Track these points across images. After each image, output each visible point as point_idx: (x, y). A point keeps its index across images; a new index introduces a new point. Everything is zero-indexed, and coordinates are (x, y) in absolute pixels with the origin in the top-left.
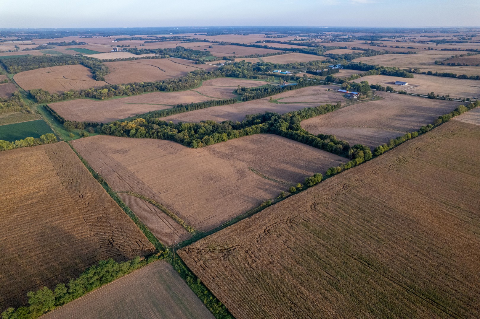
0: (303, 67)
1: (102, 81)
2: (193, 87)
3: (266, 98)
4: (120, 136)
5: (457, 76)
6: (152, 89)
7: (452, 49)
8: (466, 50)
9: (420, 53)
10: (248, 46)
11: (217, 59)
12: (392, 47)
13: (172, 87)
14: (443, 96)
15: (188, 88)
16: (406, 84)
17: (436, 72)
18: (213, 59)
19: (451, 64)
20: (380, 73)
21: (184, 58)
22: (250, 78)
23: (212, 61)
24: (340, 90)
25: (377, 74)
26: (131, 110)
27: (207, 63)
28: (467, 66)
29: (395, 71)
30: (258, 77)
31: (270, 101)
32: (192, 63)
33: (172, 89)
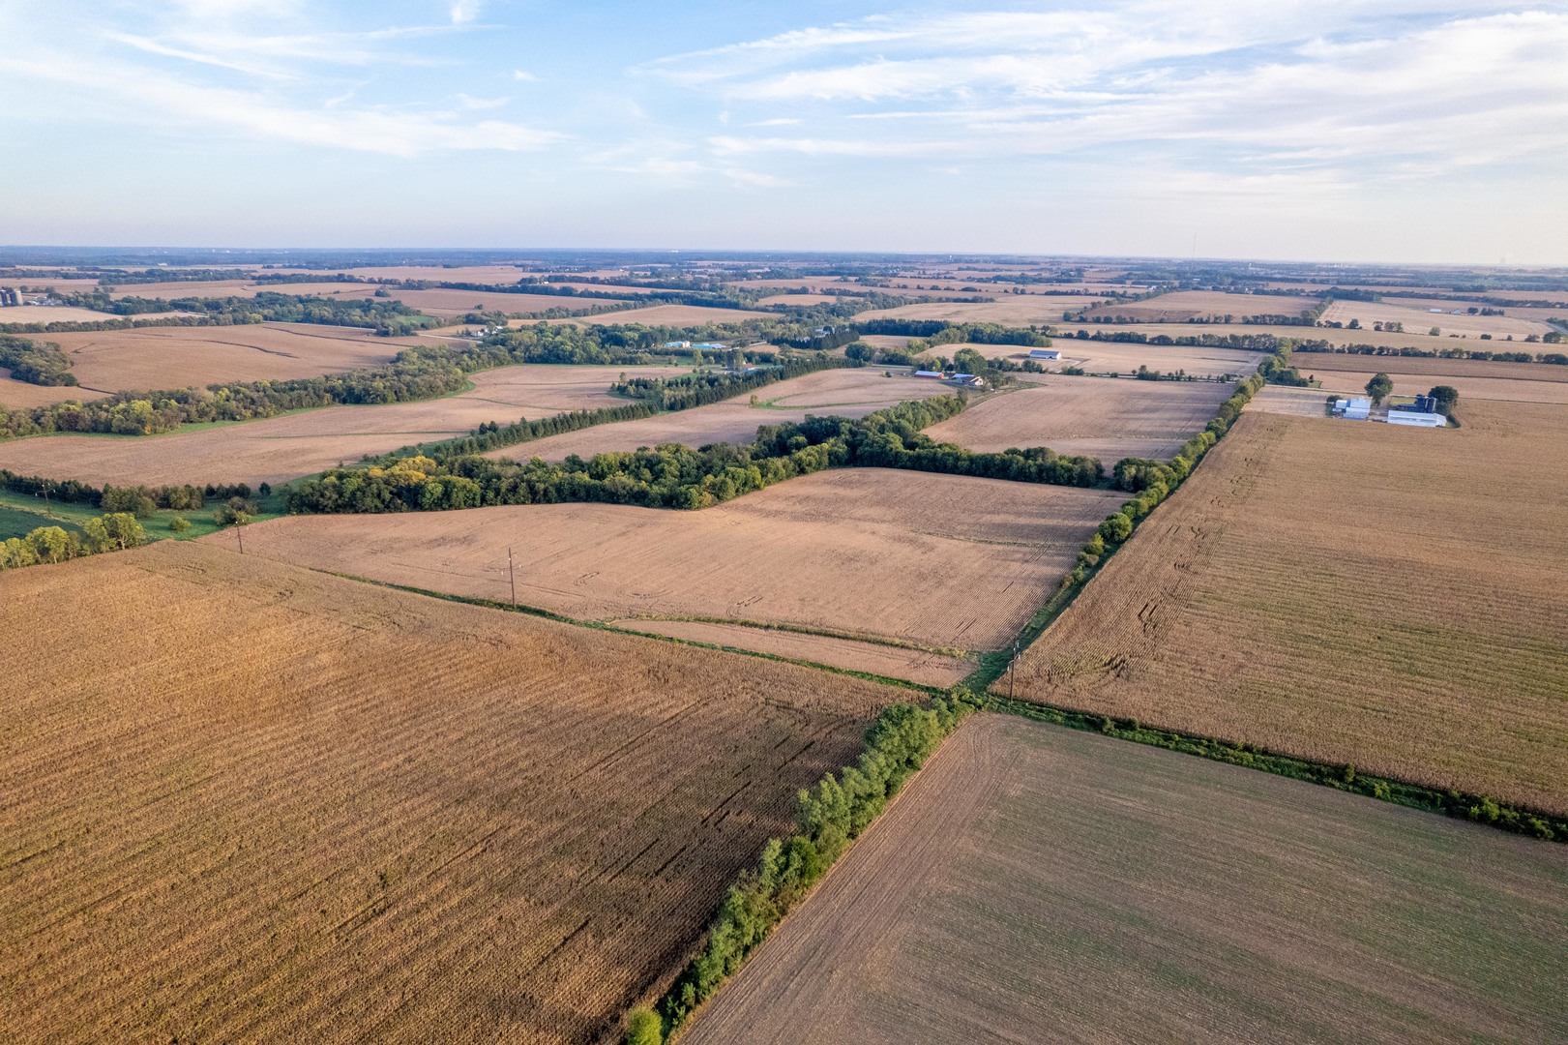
0: (736, 334)
1: (66, 385)
2: (455, 389)
4: (378, 511)
5: (1148, 340)
6: (315, 399)
7: (1069, 291)
8: (1102, 295)
9: (999, 299)
10: (504, 291)
11: (447, 323)
12: (922, 288)
13: (391, 388)
14: (1170, 374)
15: (442, 393)
16: (1059, 356)
17: (1099, 332)
18: (434, 322)
19: (1102, 320)
20: (966, 337)
21: (323, 321)
22: (613, 363)
23: (433, 327)
24: (919, 373)
26: (315, 451)
27: (421, 333)
29: (1003, 332)
31: (753, 404)
32: (368, 334)
33: (391, 396)
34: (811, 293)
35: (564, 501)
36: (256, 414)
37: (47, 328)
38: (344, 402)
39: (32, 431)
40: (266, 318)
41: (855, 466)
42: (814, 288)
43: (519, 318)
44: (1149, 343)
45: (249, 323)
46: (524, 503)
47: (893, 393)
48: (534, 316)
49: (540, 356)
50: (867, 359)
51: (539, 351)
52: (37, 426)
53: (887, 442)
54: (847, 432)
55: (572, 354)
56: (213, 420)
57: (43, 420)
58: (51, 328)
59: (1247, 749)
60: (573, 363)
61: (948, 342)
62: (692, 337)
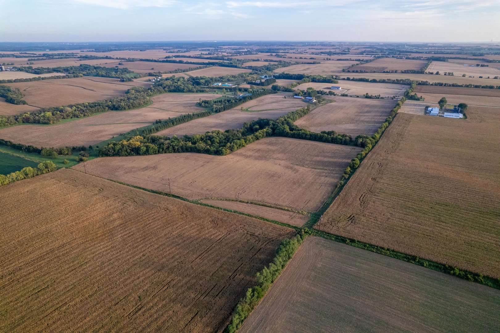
0: (236, 79)
1: (23, 104)
2: (147, 104)
3: (235, 108)
4: (127, 156)
5: (369, 81)
6: (103, 109)
7: (345, 59)
8: (356, 60)
9: (322, 62)
10: (160, 62)
11: (143, 76)
12: (297, 58)
13: (127, 105)
14: (376, 96)
15: (143, 106)
16: (340, 88)
17: (354, 78)
18: (139, 76)
19: (355, 71)
20: (311, 80)
21: (103, 76)
22: (197, 92)
23: (138, 78)
24: (295, 97)
25: (309, 82)
26: (105, 131)
27: (135, 80)
28: (367, 72)
29: (323, 78)
30: (205, 90)
31: (242, 110)
32: (117, 81)
33: (127, 108)
34: (260, 61)
35: (184, 152)
36: (85, 115)
37: (14, 81)
38: (112, 109)
39: (15, 123)
40: (84, 75)
41: (274, 136)
42: (261, 59)
43: (166, 73)
44: (369, 82)
45: (79, 77)
46: (171, 153)
47: (286, 105)
48: (171, 73)
49: (173, 90)
50: (278, 90)
51: (173, 88)
52: (17, 122)
53: (284, 128)
54: (272, 125)
55: (184, 89)
56: (71, 118)
57: (18, 120)
58: (16, 81)
59: (388, 250)
60: (184, 92)
61: (305, 83)
62: (222, 81)
